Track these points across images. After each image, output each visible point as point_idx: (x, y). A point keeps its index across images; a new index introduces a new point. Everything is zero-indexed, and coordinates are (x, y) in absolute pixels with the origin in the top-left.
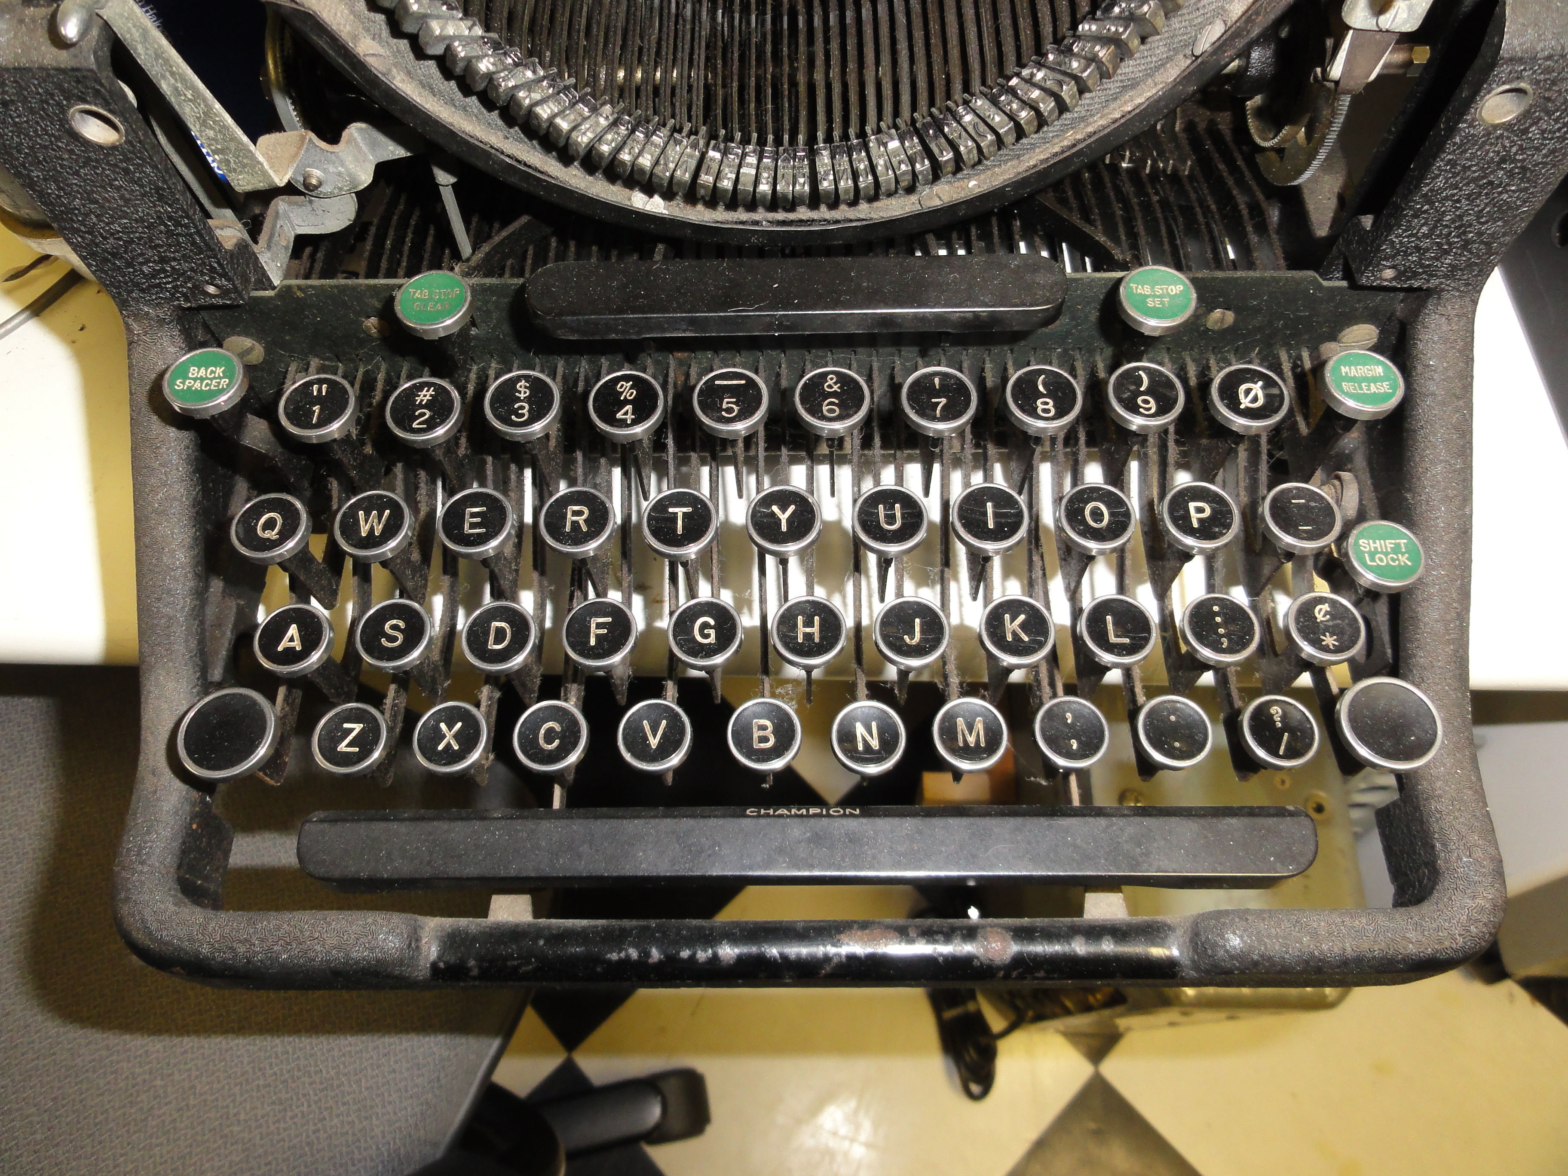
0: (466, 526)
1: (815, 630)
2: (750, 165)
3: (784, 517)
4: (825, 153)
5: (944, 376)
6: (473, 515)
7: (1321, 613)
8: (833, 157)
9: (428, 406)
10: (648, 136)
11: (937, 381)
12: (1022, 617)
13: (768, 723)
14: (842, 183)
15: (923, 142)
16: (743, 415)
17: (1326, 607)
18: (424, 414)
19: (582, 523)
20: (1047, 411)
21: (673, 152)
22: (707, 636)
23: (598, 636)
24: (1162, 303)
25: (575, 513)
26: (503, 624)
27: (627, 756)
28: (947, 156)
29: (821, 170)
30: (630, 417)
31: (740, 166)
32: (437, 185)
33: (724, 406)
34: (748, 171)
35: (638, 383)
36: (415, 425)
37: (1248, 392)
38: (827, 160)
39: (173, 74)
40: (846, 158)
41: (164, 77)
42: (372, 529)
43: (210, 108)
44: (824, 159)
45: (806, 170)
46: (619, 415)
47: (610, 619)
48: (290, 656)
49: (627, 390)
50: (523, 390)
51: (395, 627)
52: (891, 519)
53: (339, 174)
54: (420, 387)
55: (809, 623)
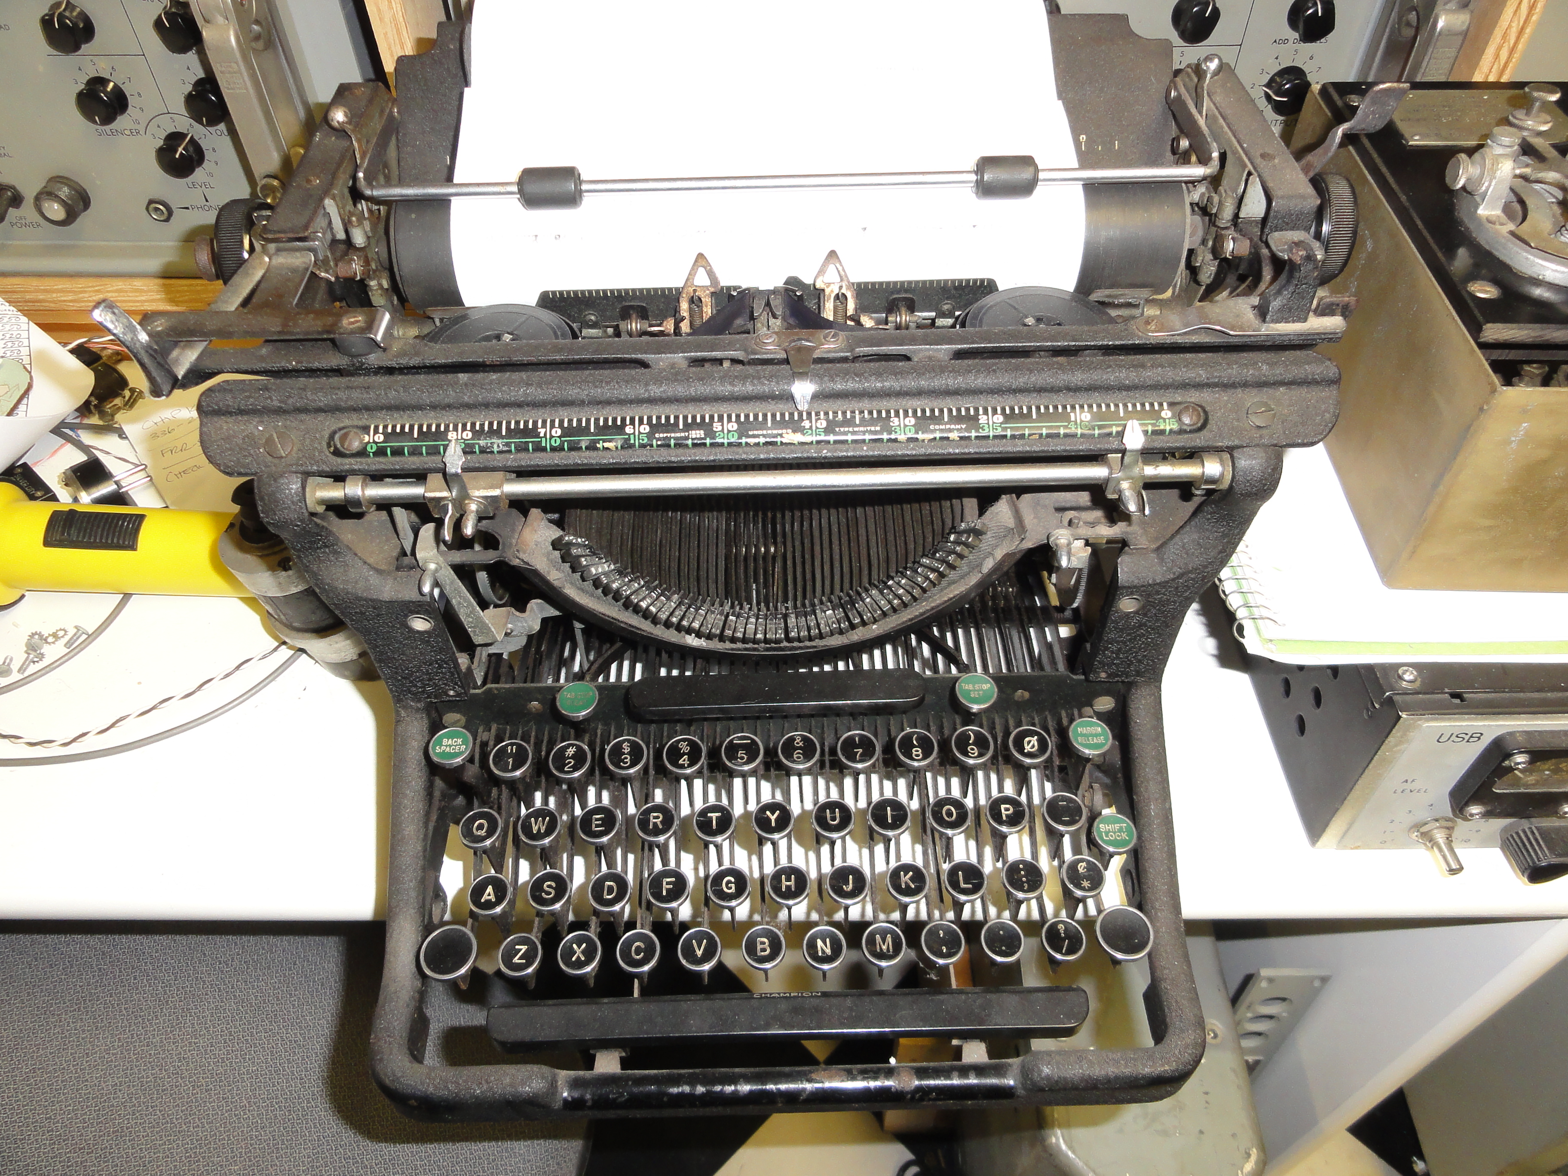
0: (594, 826)
1: (792, 883)
2: (751, 623)
3: (773, 818)
4: (793, 616)
5: (861, 736)
6: (597, 820)
7: (1081, 868)
8: (797, 618)
9: (573, 757)
10: (697, 609)
11: (857, 739)
12: (911, 873)
13: (765, 940)
14: (802, 634)
15: (845, 612)
16: (749, 762)
17: (1084, 864)
18: (570, 763)
19: (659, 823)
20: (917, 755)
21: (711, 618)
22: (731, 888)
23: (667, 890)
24: (979, 694)
25: (655, 818)
26: (612, 883)
27: (684, 962)
28: (857, 621)
29: (790, 625)
30: (687, 763)
31: (746, 624)
32: (574, 628)
33: (739, 755)
34: (751, 627)
35: (692, 743)
36: (566, 769)
37: (1029, 742)
38: (794, 620)
39: (460, 597)
40: (804, 619)
41: (455, 598)
42: (539, 829)
43: (474, 609)
44: (792, 621)
45: (783, 625)
46: (681, 762)
47: (674, 879)
48: (489, 905)
49: (684, 747)
50: (626, 748)
51: (549, 886)
52: (834, 819)
53: (523, 627)
54: (569, 746)
55: (788, 880)
